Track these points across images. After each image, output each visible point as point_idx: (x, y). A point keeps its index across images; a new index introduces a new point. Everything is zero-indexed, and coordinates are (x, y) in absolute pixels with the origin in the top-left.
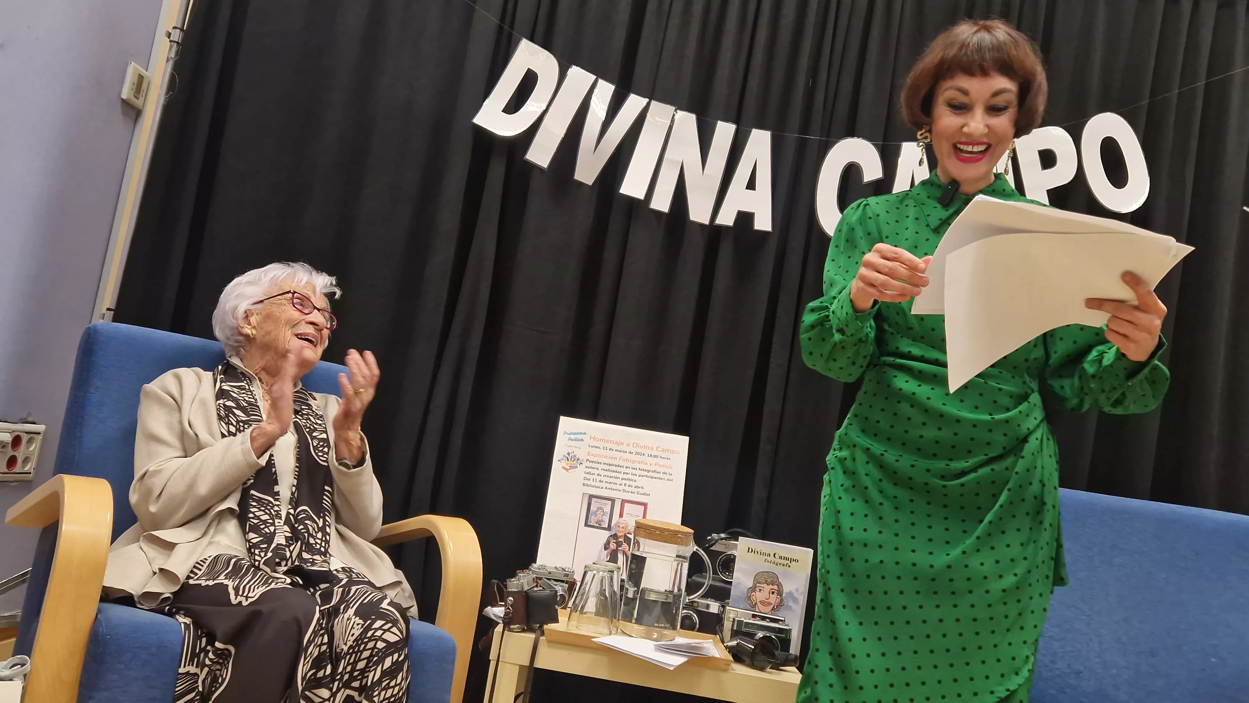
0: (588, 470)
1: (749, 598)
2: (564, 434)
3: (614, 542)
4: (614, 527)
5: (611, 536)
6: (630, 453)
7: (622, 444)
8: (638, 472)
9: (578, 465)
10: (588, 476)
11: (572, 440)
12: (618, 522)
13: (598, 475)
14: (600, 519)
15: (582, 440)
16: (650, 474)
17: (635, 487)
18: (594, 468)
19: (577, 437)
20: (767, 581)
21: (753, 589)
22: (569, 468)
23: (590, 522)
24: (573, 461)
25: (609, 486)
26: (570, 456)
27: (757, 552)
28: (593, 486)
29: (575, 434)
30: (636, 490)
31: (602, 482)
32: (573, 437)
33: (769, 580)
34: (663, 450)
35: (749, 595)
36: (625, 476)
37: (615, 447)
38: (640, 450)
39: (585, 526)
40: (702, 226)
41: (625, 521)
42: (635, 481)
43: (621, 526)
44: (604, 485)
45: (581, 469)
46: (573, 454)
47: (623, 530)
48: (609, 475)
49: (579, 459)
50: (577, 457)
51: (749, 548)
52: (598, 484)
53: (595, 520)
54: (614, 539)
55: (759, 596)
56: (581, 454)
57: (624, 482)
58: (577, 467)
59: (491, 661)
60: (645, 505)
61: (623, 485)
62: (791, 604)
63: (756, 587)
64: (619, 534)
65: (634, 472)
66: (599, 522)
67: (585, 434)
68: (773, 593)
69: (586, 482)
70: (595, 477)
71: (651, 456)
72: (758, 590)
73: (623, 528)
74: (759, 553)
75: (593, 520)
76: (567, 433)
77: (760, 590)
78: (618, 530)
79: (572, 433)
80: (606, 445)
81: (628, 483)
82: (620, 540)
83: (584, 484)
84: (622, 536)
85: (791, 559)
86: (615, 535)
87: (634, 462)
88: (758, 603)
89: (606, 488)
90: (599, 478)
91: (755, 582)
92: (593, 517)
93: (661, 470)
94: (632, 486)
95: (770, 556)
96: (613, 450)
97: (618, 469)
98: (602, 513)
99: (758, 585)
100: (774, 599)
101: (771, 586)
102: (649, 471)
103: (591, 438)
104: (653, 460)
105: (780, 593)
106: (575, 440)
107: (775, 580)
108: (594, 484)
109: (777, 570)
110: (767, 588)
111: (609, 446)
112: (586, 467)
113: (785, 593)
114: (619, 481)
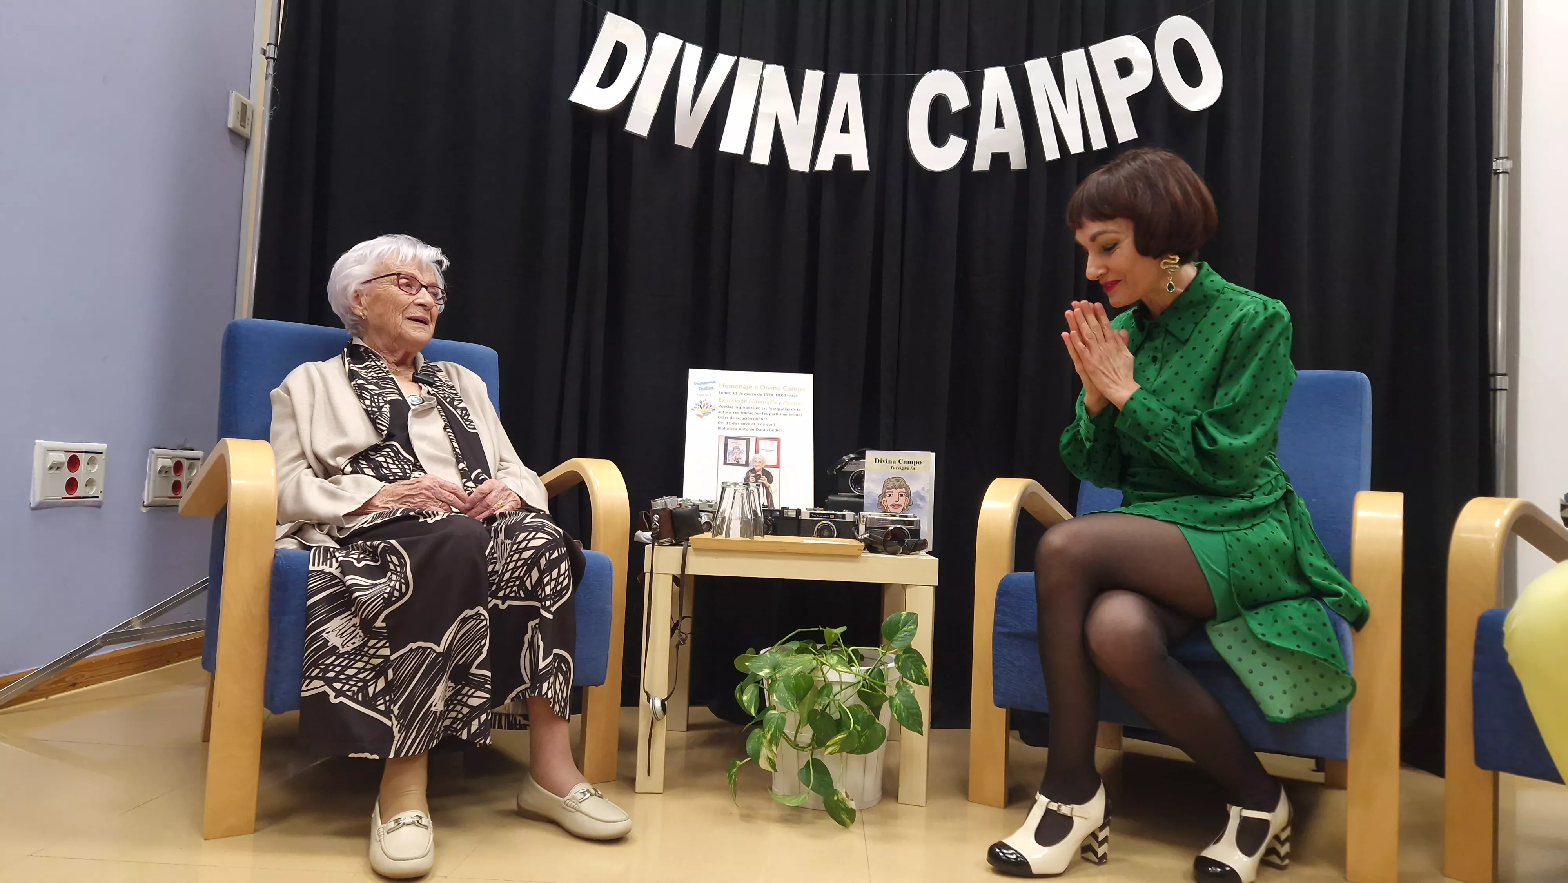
0: (721, 415)
1: (881, 504)
2: (695, 384)
3: (753, 476)
4: (752, 462)
5: (749, 471)
6: (759, 395)
7: (750, 387)
8: (769, 412)
9: (711, 412)
10: (722, 420)
11: (702, 389)
12: (755, 458)
13: (731, 418)
14: (737, 457)
15: (712, 388)
16: (780, 412)
17: (767, 425)
18: (726, 412)
19: (706, 386)
20: (895, 485)
21: (883, 495)
22: (703, 415)
23: (729, 461)
24: (706, 408)
25: (742, 427)
26: (703, 404)
27: (883, 461)
28: (727, 429)
29: (704, 383)
30: (768, 427)
31: (736, 424)
32: (703, 386)
33: (897, 485)
34: (790, 389)
35: (880, 501)
36: (757, 416)
37: (744, 391)
38: (768, 392)
39: (724, 464)
40: (803, 174)
41: (761, 456)
42: (767, 419)
43: (758, 461)
44: (738, 426)
45: (715, 414)
46: (705, 402)
47: (760, 464)
48: (741, 415)
49: (711, 406)
50: (709, 405)
51: (876, 459)
52: (732, 426)
53: (733, 458)
54: (752, 474)
55: (889, 501)
56: (713, 401)
57: (756, 422)
58: (710, 413)
59: (646, 574)
60: (778, 440)
61: (756, 424)
62: (919, 502)
63: (885, 493)
64: (757, 469)
65: (765, 411)
66: (737, 460)
67: (714, 382)
68: (902, 495)
69: (721, 425)
70: (729, 420)
71: (779, 395)
72: (888, 495)
73: (760, 462)
74: (885, 462)
75: (731, 459)
76: (697, 384)
77: (890, 495)
78: (755, 465)
79: (701, 383)
80: (735, 390)
81: (760, 422)
82: (758, 473)
83: (719, 428)
84: (760, 470)
85: (915, 462)
86: (754, 469)
87: (763, 402)
88: (889, 507)
89: (740, 429)
90: (732, 421)
91: (885, 488)
92: (730, 456)
93: (790, 407)
94: (764, 425)
95: (895, 463)
96: (742, 394)
97: (750, 411)
98: (739, 452)
99: (887, 491)
100: (903, 501)
101: (899, 490)
102: (779, 409)
103: (720, 385)
104: (781, 399)
105: (908, 495)
106: (706, 389)
107: (902, 484)
108: (728, 426)
109: (903, 474)
110: (896, 492)
111: (738, 391)
112: (719, 412)
113: (913, 494)
114: (751, 422)
